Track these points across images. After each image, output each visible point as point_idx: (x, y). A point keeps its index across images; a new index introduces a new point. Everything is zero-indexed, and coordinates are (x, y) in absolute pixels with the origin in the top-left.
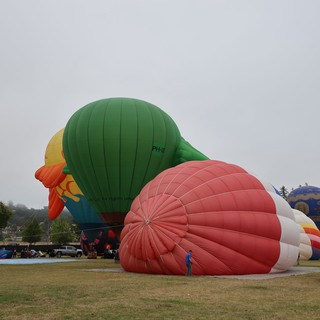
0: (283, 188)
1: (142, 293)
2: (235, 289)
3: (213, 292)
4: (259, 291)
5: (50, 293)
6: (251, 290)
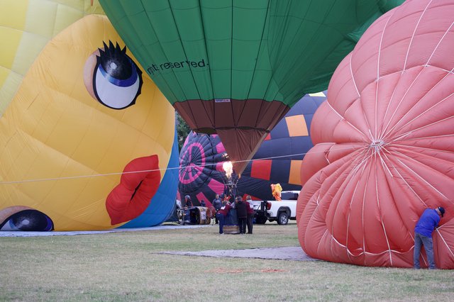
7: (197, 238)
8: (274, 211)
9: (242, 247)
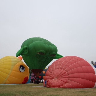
0: (92, 61)
1: (47, 93)
2: (76, 92)
3: (69, 93)
4: (83, 93)
5: (20, 93)
6: (81, 93)
7: (33, 85)
8: (41, 82)
9: (38, 86)
